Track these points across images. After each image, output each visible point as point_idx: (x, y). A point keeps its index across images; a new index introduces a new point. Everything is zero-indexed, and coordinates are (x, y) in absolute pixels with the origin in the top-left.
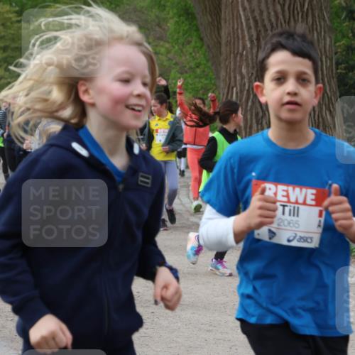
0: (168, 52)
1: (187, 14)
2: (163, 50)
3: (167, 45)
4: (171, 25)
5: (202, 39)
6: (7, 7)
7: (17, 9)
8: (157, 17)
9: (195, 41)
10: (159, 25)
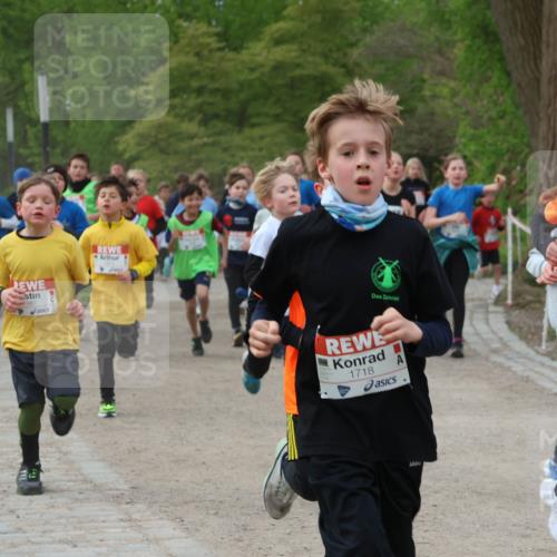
0: (454, 93)
1: (486, 33)
2: (445, 91)
3: (452, 84)
4: (459, 52)
5: (508, 74)
6: (203, 28)
7: (219, 29)
8: (437, 39)
9: (496, 77)
10: (440, 52)
